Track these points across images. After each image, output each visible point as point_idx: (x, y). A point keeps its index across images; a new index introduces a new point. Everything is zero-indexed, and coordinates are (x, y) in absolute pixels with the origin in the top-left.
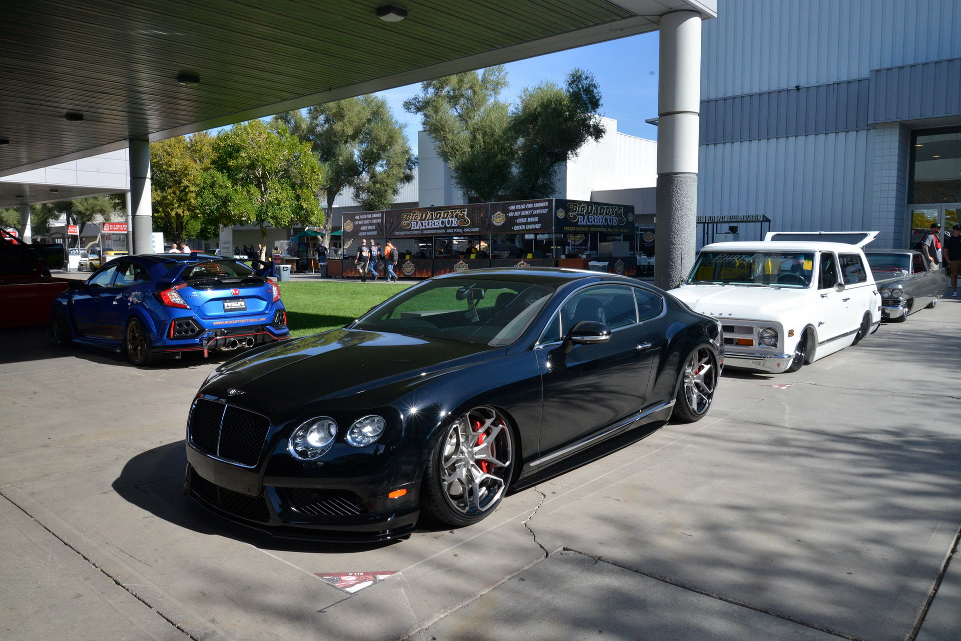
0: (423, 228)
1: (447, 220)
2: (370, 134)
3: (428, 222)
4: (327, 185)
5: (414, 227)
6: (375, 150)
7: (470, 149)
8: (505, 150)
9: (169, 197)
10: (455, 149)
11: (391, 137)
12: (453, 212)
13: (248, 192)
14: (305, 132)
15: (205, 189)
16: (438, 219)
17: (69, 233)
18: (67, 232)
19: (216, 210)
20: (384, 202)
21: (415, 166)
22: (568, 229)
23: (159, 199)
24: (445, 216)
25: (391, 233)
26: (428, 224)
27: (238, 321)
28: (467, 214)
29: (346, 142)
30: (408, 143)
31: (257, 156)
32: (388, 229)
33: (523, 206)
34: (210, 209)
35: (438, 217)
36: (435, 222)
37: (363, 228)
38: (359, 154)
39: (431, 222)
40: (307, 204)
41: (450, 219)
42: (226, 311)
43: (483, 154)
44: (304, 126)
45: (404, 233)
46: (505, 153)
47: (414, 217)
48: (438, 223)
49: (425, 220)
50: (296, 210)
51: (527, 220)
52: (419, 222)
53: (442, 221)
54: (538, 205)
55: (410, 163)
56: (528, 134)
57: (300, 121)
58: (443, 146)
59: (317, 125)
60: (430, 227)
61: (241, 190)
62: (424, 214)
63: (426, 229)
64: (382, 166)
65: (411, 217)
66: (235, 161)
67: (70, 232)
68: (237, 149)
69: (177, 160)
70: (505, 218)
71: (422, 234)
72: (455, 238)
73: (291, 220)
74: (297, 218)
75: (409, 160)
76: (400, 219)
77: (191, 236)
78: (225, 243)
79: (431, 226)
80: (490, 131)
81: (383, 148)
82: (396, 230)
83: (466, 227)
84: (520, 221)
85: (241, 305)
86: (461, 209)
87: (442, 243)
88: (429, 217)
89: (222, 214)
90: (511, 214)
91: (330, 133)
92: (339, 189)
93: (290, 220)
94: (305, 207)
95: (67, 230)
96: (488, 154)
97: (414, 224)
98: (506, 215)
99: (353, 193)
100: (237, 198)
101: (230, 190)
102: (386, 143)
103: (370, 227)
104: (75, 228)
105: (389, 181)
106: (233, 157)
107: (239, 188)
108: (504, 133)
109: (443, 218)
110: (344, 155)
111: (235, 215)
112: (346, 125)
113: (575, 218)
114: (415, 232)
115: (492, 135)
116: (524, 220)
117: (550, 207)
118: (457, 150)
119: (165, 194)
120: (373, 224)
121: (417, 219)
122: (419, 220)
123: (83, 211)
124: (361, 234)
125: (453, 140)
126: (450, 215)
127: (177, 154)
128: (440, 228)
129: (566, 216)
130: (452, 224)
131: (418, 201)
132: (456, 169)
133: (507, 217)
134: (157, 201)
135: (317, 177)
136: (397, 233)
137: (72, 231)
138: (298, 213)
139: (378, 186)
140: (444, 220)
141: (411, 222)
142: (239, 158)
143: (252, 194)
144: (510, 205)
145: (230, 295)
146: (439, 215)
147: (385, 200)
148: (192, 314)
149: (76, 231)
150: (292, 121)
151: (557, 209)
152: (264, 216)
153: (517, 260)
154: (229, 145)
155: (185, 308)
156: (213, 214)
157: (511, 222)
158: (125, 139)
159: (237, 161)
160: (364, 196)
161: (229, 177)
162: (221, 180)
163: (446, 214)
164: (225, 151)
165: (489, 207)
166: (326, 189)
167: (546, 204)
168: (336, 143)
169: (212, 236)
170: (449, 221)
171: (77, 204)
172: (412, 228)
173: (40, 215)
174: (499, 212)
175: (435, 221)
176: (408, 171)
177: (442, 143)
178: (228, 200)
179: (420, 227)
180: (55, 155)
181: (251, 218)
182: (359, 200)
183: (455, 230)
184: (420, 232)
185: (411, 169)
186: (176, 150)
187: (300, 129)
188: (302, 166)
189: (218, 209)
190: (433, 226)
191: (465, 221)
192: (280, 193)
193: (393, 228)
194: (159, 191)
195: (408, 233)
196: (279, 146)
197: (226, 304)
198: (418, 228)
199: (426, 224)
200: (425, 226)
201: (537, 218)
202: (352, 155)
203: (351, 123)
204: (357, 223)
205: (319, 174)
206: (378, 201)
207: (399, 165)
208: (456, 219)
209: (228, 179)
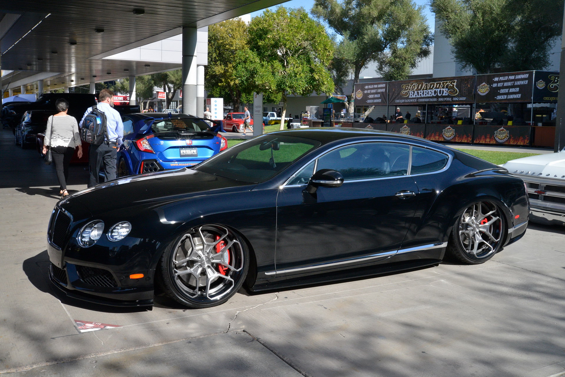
0: (419, 97)
1: (439, 90)
2: (392, 15)
3: (423, 92)
4: (354, 60)
5: (411, 96)
6: (395, 29)
7: (469, 27)
8: (502, 27)
9: (230, 70)
10: (456, 26)
11: (410, 18)
12: (444, 83)
13: (272, 66)
14: (339, 15)
15: (240, 64)
16: (432, 89)
17: (158, 98)
18: (158, 97)
19: (246, 81)
20: (402, 74)
21: (432, 42)
22: (548, 99)
23: (223, 72)
24: (438, 87)
25: (393, 101)
26: (423, 94)
27: (189, 164)
28: (457, 85)
29: (372, 23)
30: (427, 22)
31: (279, 37)
32: (390, 97)
33: (506, 78)
34: (241, 80)
35: (431, 87)
36: (429, 92)
37: (370, 96)
38: (382, 32)
39: (426, 92)
40: (319, 76)
41: (442, 89)
42: (181, 156)
43: (480, 30)
44: (338, 10)
45: (403, 101)
46: (501, 30)
47: (411, 87)
48: (431, 93)
49: (420, 90)
50: (310, 81)
51: (509, 90)
52: (416, 92)
53: (435, 91)
54: (519, 77)
55: (427, 40)
56: (523, 12)
57: (335, 6)
58: (445, 25)
59: (350, 9)
60: (424, 96)
61: (266, 64)
62: (420, 85)
63: (421, 98)
64: (403, 43)
65: (409, 87)
66: (263, 42)
67: (160, 97)
68: (265, 32)
69: (237, 41)
70: (489, 89)
71: (417, 102)
72: (455, 106)
73: (306, 89)
74: (310, 87)
75: (426, 37)
76: (400, 89)
77: (250, 101)
78: (257, 107)
79: (426, 95)
80: (489, 10)
81: (403, 27)
82: (397, 98)
83: (455, 97)
84: (502, 91)
85: (194, 153)
86: (451, 80)
87: (443, 111)
88: (424, 87)
89: (250, 84)
90: (495, 85)
91: (360, 15)
92: (364, 63)
93: (304, 89)
94: (316, 79)
95: (158, 95)
96: (486, 31)
97: (411, 93)
98: (490, 86)
99: (376, 67)
100: (261, 71)
101: (258, 66)
102: (405, 23)
103: (376, 96)
104: (163, 94)
105: (407, 56)
106: (263, 38)
107: (265, 63)
108: (502, 11)
109: (436, 88)
110: (370, 33)
111: (259, 85)
112: (372, 9)
113: (556, 89)
114: (412, 100)
115: (492, 13)
116: (506, 91)
117: (530, 78)
118: (458, 28)
119: (227, 68)
120: (379, 93)
121: (414, 89)
122: (416, 90)
123: (174, 81)
124: (369, 101)
125: (455, 19)
126: (442, 86)
127: (237, 36)
128: (433, 97)
129: (546, 87)
130: (443, 93)
131: (432, 73)
132: (456, 45)
133: (491, 88)
134: (221, 73)
135: (328, 54)
136: (397, 101)
137: (161, 96)
138: (312, 84)
139: (397, 60)
140: (436, 90)
141: (409, 92)
142: (267, 39)
143: (275, 69)
144: (494, 76)
145: (185, 145)
146: (432, 85)
147: (403, 72)
148: (156, 157)
149: (164, 96)
150: (330, 7)
151: (536, 80)
152: (283, 86)
153: (498, 126)
154: (260, 29)
155: (152, 153)
156: (244, 84)
157: (494, 92)
158: (180, 27)
159: (264, 41)
160: (386, 69)
161: (259, 54)
162: (252, 56)
163: (438, 85)
164: (257, 34)
165: (475, 78)
166: (353, 63)
167: (527, 76)
168: (364, 24)
169: (266, 101)
170: (440, 91)
171: (171, 76)
172: (410, 97)
173: (146, 84)
174: (484, 83)
175: (429, 90)
176: (424, 47)
177: (445, 22)
178: (254, 72)
179: (416, 96)
180: (139, 40)
181: (272, 88)
182: (382, 72)
183: (445, 99)
184: (416, 100)
185: (428, 45)
186: (236, 33)
187: (335, 13)
188: (316, 44)
189: (247, 80)
190: (427, 96)
191: (454, 91)
192: (297, 67)
193: (394, 97)
194: (223, 66)
195: (406, 101)
196: (298, 28)
197: (182, 151)
198: (414, 96)
199: (421, 94)
200: (421, 95)
201: (518, 89)
202: (376, 34)
203: (376, 6)
204: (366, 92)
205: (330, 51)
206: (397, 73)
207: (417, 42)
208: (447, 89)
209: (257, 56)
